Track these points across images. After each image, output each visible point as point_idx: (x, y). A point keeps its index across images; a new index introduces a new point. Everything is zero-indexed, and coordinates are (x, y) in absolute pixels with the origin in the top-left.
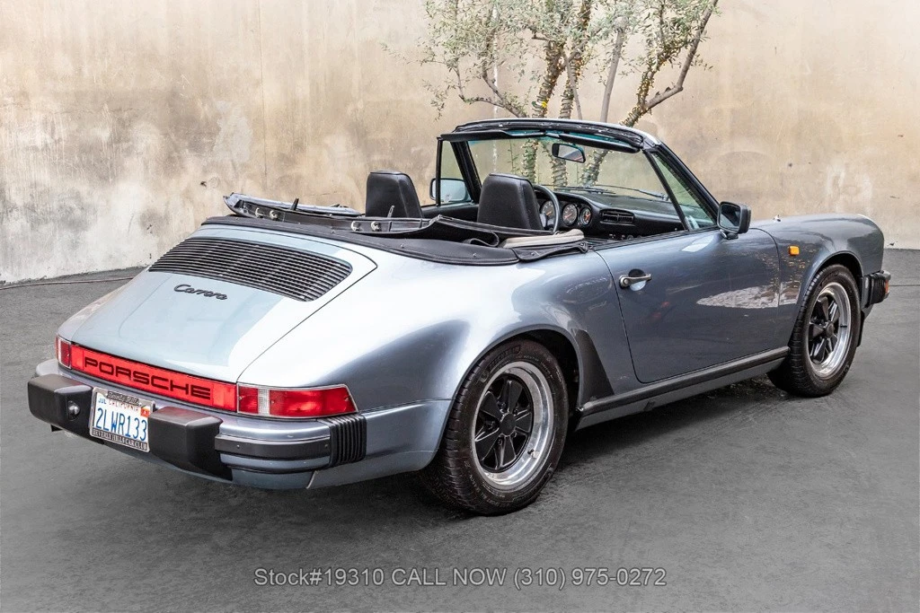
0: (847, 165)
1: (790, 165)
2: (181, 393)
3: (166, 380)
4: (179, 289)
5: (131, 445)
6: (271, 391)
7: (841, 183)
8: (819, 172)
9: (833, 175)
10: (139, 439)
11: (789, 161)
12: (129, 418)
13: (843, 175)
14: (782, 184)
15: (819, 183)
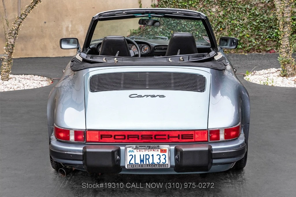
0: (72, 21)
1: (45, 23)
2: (176, 140)
3: (165, 135)
4: (132, 96)
5: (157, 167)
6: (225, 129)
7: (70, 29)
8: (59, 25)
9: (66, 26)
10: (161, 163)
11: (44, 21)
12: (153, 155)
13: (70, 26)
14: (42, 32)
15: (60, 30)
